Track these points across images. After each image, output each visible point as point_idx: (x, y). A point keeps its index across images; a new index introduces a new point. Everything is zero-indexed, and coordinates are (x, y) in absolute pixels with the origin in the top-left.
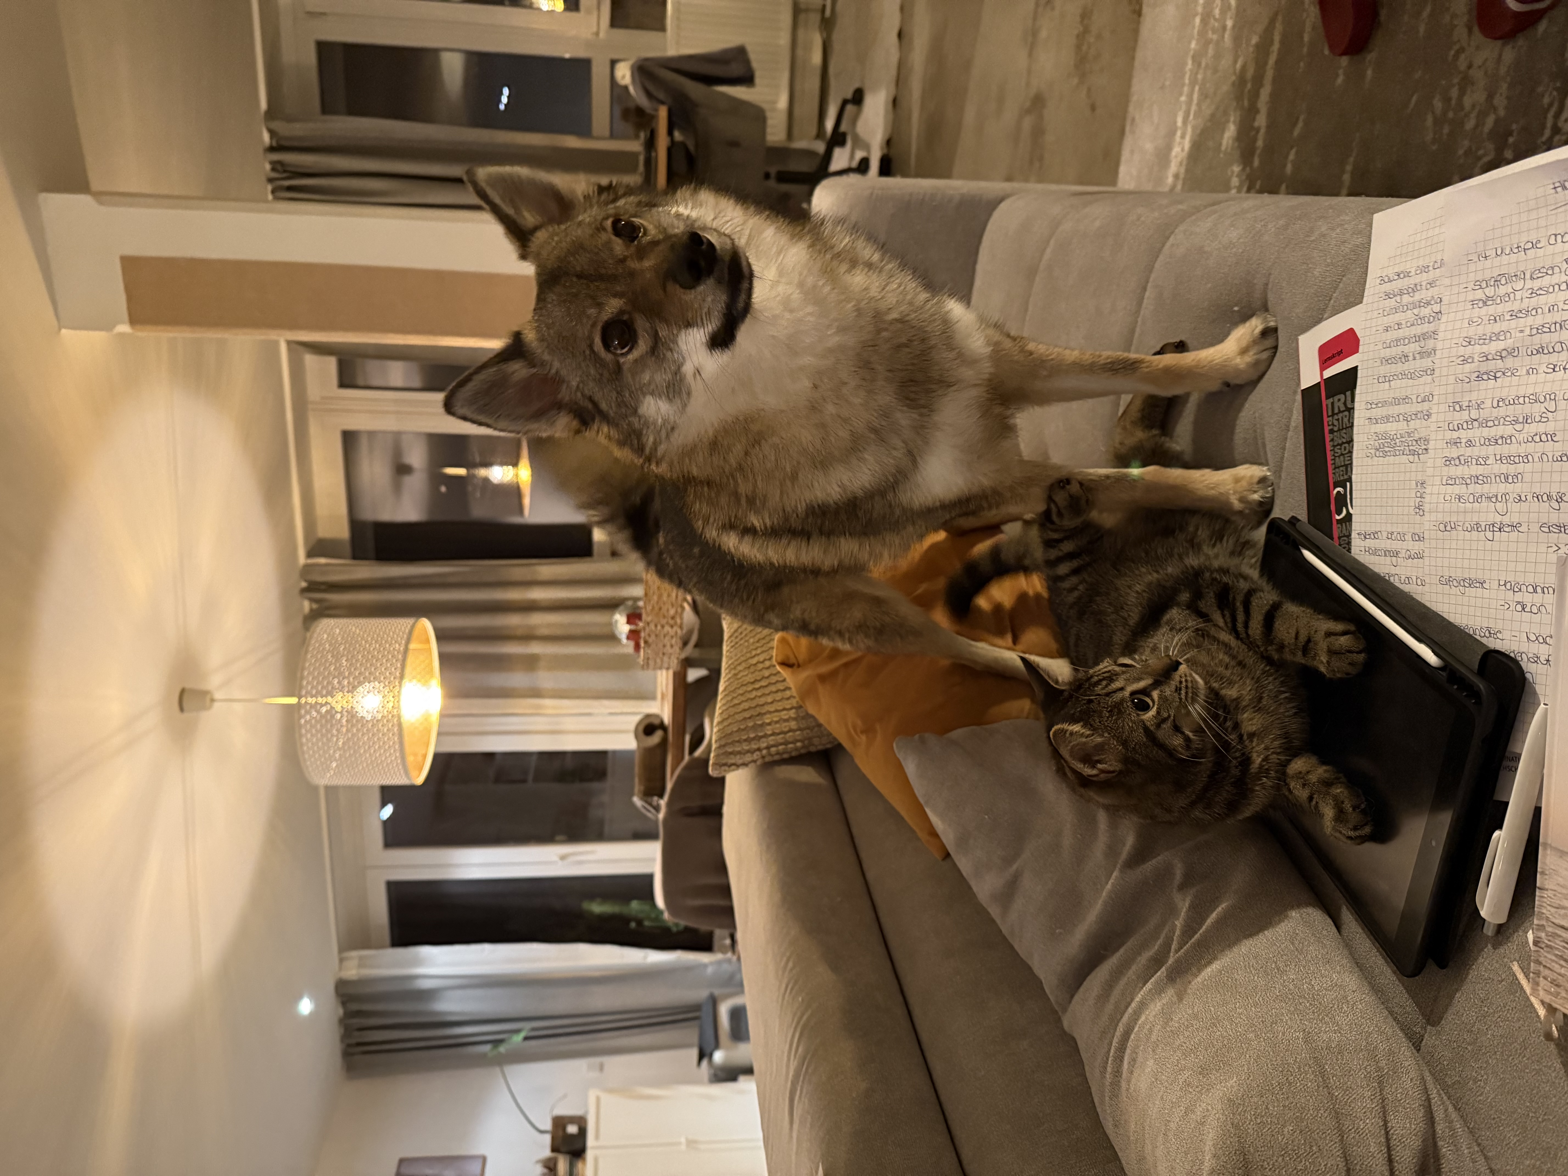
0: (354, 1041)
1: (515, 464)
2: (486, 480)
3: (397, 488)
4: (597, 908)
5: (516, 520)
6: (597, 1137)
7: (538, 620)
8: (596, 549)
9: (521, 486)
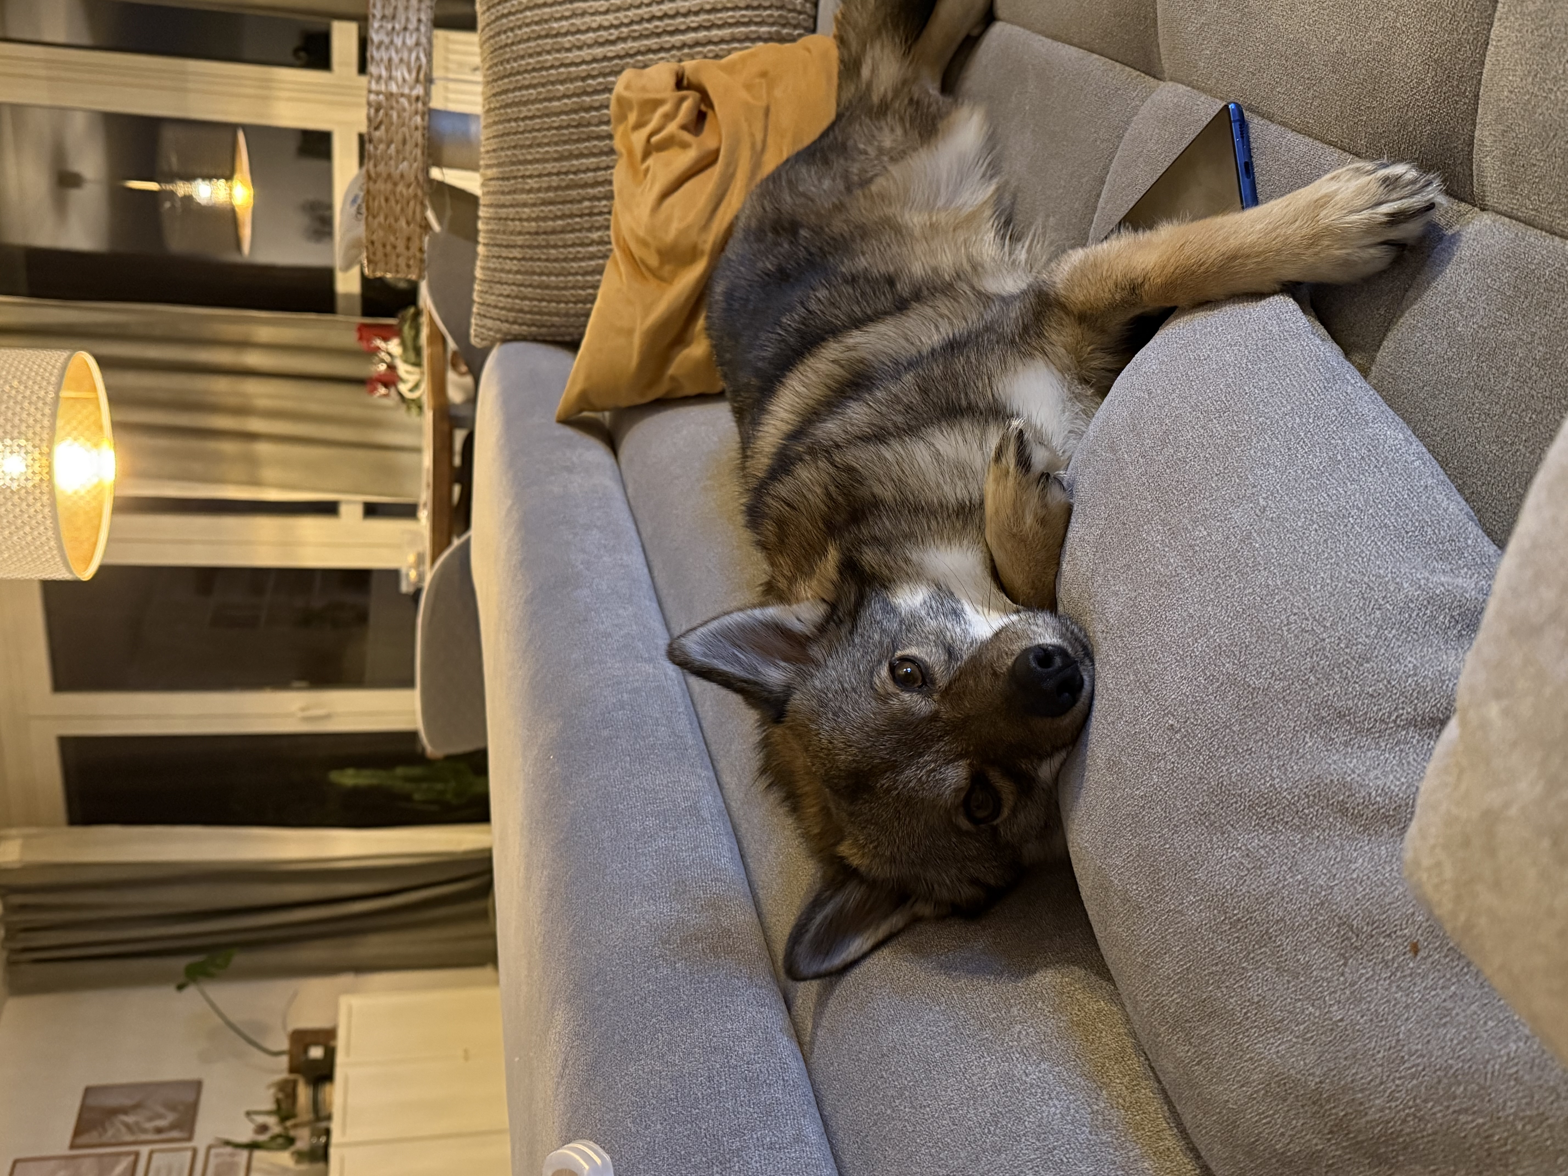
0: (20, 945)
1: (229, 177)
2: (188, 199)
3: (60, 206)
4: (348, 778)
5: (232, 257)
6: (348, 1053)
7: (252, 388)
8: (340, 304)
9: (237, 209)
